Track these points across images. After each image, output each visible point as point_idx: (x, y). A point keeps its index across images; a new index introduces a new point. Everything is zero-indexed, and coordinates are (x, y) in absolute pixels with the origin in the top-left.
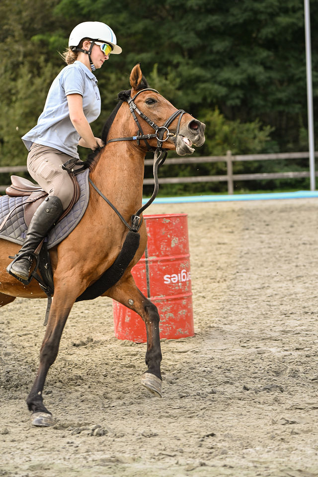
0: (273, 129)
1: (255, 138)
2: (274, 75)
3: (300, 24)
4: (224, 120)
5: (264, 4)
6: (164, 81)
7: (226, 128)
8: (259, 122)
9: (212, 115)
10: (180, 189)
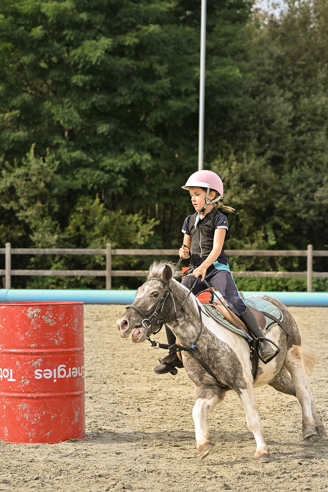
0: (158, 222)
1: (137, 231)
2: (162, 163)
3: (193, 110)
4: (105, 209)
5: (154, 85)
6: (42, 163)
7: (106, 219)
8: (142, 214)
9: (92, 204)
10: (53, 283)
